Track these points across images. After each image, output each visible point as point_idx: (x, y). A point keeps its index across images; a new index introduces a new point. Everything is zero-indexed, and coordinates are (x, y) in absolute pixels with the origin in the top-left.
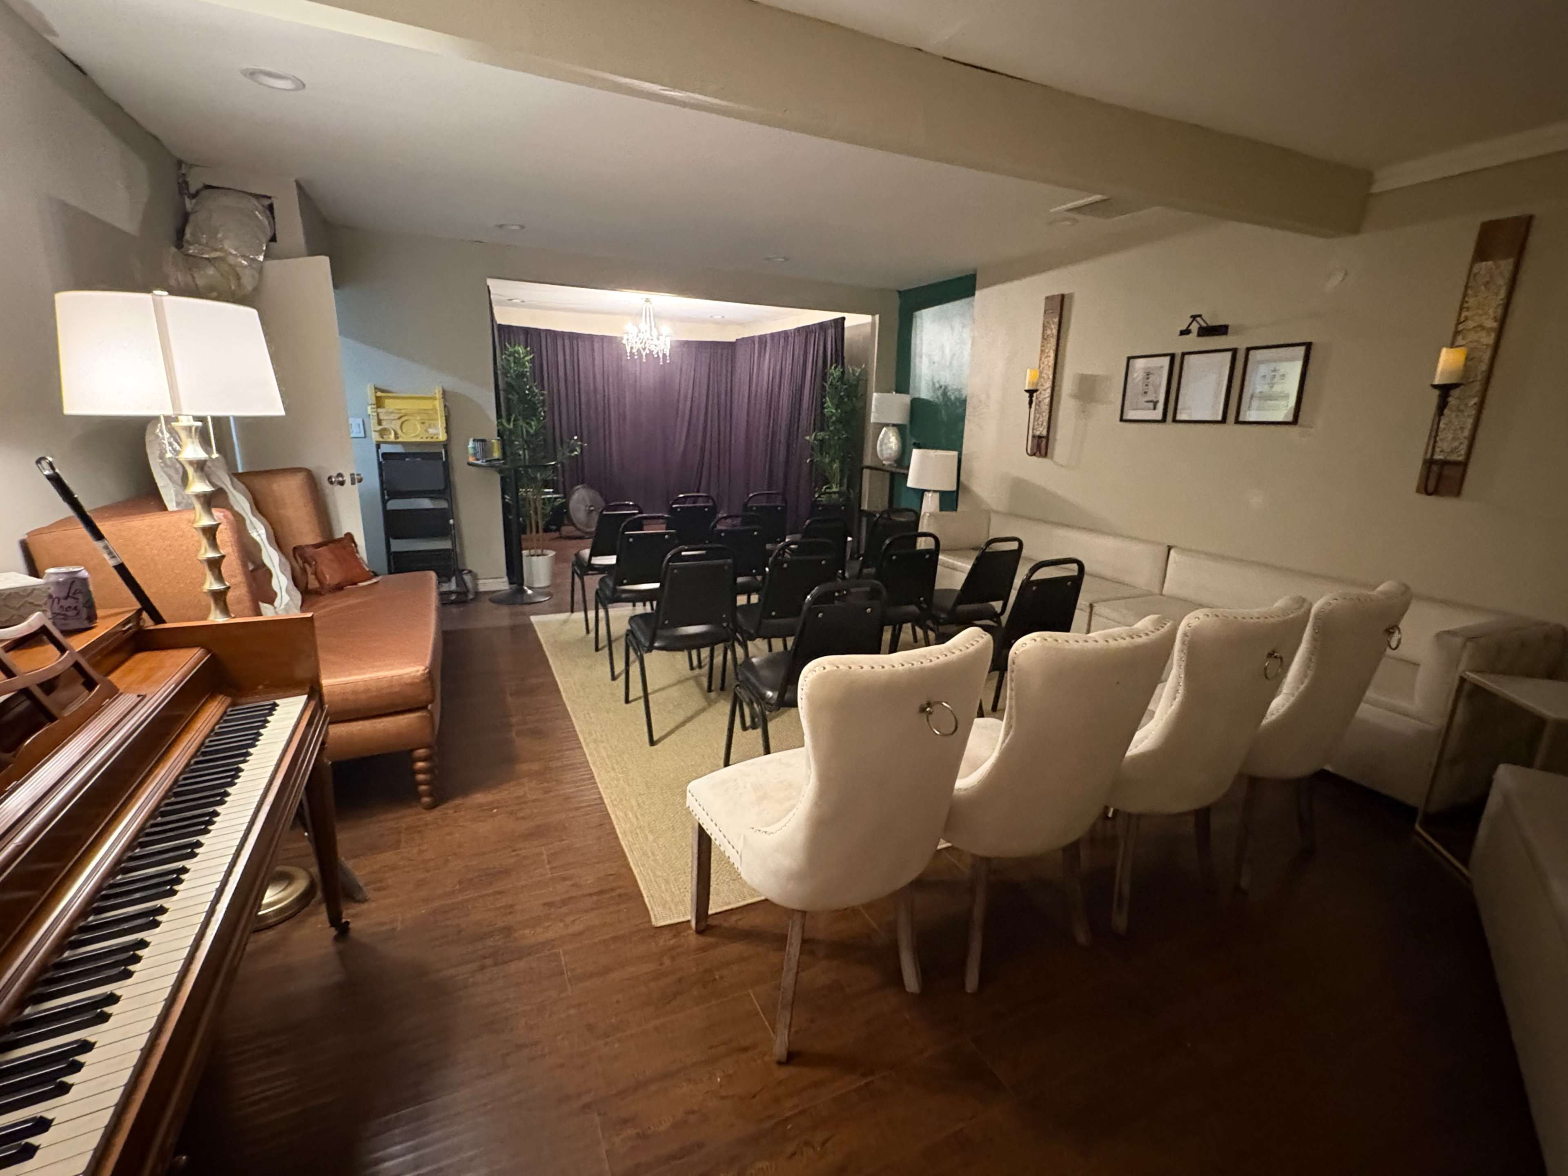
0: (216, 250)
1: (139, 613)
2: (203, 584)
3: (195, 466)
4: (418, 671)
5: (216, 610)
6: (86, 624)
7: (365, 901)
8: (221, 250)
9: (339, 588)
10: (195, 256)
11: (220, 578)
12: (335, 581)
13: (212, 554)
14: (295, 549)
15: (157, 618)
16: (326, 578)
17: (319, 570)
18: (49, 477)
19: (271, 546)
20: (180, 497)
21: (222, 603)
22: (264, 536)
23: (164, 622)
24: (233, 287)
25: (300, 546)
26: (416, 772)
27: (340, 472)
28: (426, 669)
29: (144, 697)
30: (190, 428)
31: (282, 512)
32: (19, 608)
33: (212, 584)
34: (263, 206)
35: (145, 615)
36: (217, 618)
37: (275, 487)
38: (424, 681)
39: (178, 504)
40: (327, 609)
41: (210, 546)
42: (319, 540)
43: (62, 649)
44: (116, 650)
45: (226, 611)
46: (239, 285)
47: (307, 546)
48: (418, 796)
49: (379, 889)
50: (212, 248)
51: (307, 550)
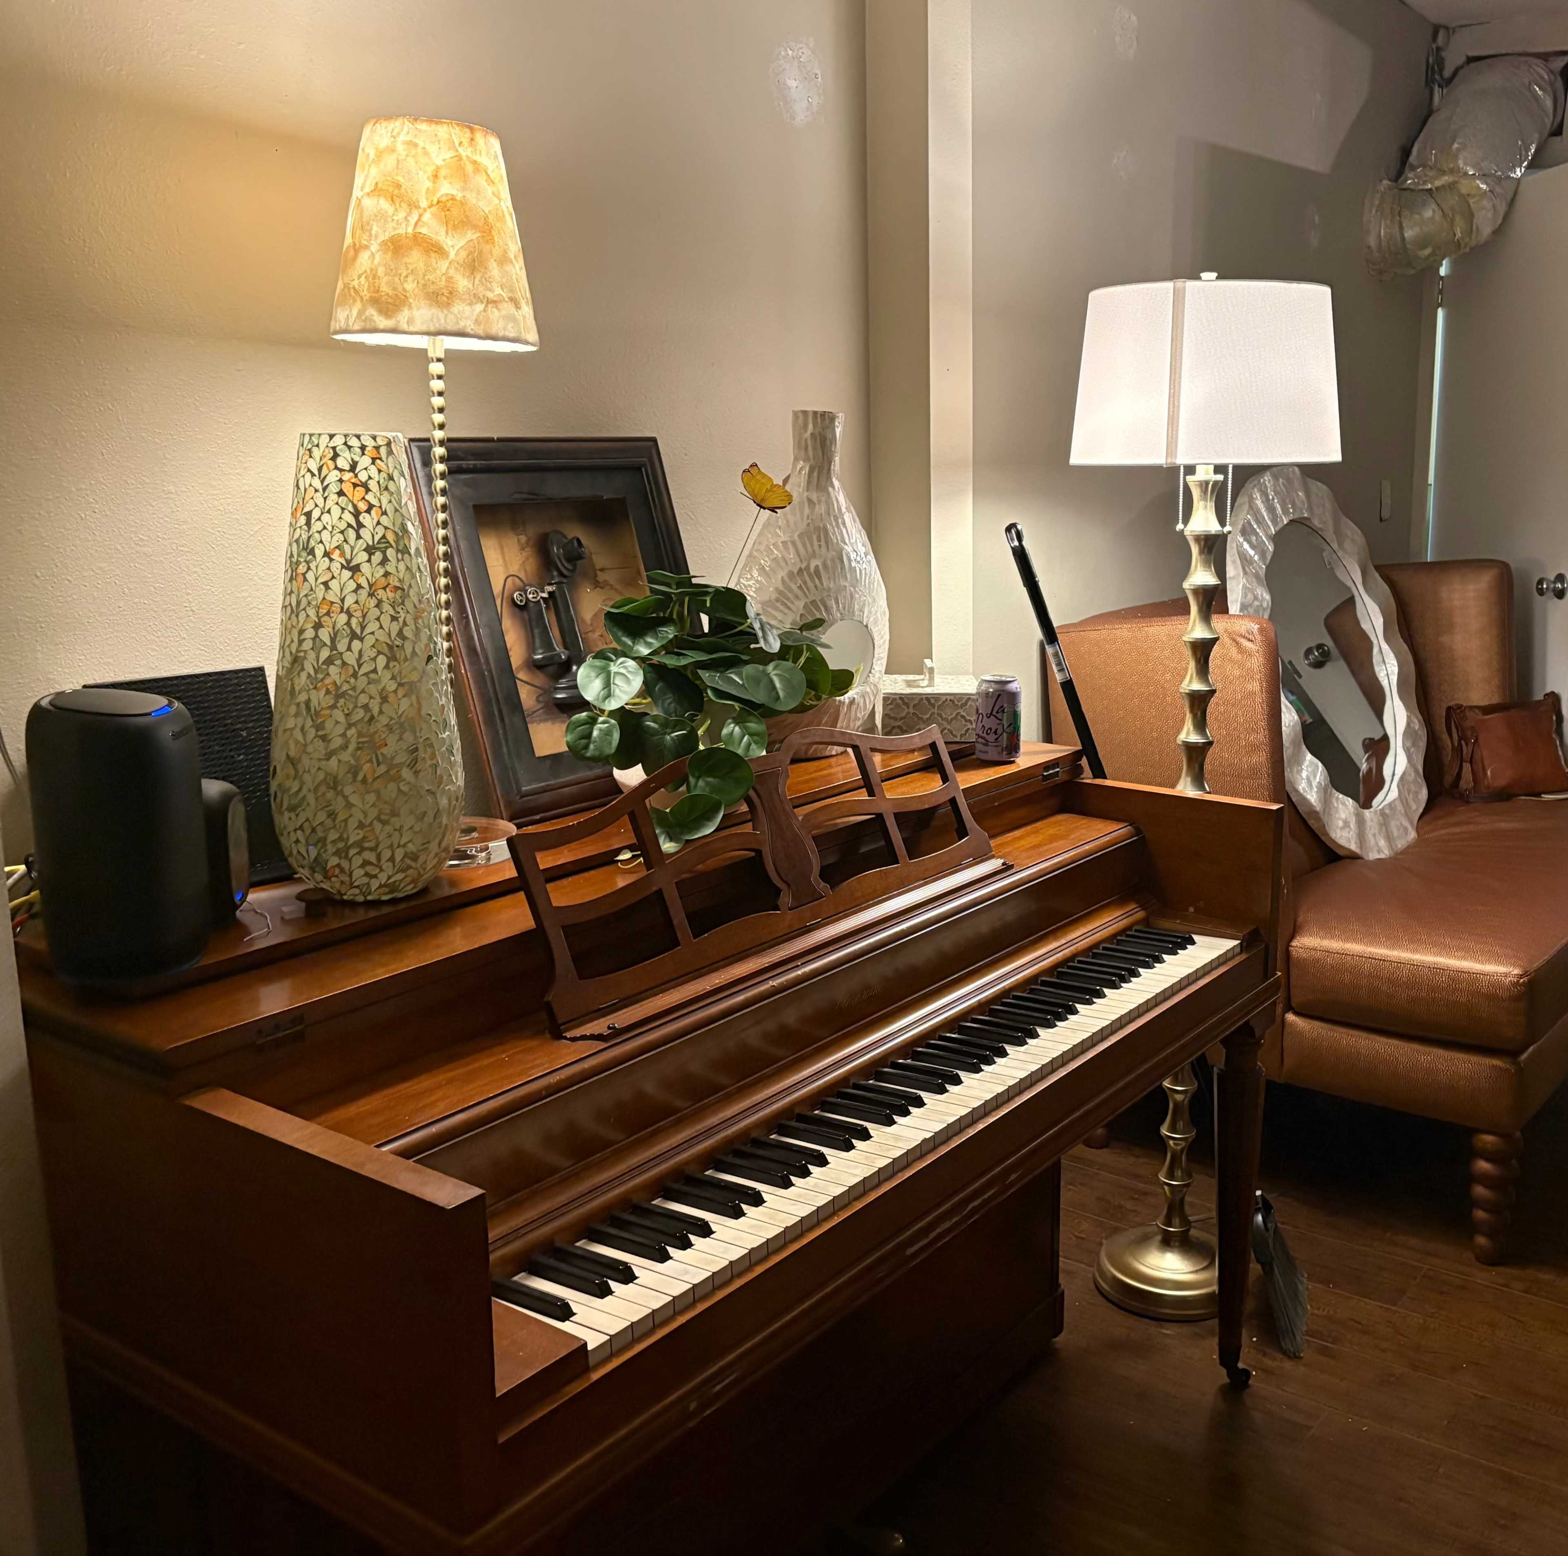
0: (1443, 173)
1: (1077, 755)
2: (1179, 732)
3: (1202, 543)
4: (1506, 975)
5: (1187, 775)
6: (1005, 758)
7: (1294, 1356)
8: (1452, 171)
9: (1504, 795)
10: (1412, 190)
11: (1201, 725)
12: (1501, 782)
13: (1198, 686)
14: (1449, 709)
15: (1098, 771)
16: (1485, 774)
17: (1477, 757)
18: (1014, 549)
19: (1402, 698)
20: (1250, 596)
21: (1197, 766)
22: (1394, 679)
23: (1105, 778)
24: (1459, 235)
25: (1460, 707)
26: (1473, 1178)
27: (1562, 572)
28: (1521, 976)
29: (1012, 867)
30: (1207, 483)
31: (1445, 639)
32: (952, 720)
33: (1189, 735)
34: (1552, 72)
35: (1084, 762)
36: (1186, 789)
37: (1444, 593)
38: (1516, 998)
39: (1243, 607)
40: (1465, 828)
41: (1197, 673)
42: (1495, 700)
43: (945, 779)
44: (1027, 800)
45: (1199, 780)
46: (1469, 231)
47: (1471, 708)
48: (1470, 1229)
49: (1324, 1351)
50: (1440, 170)
51: (1468, 714)
